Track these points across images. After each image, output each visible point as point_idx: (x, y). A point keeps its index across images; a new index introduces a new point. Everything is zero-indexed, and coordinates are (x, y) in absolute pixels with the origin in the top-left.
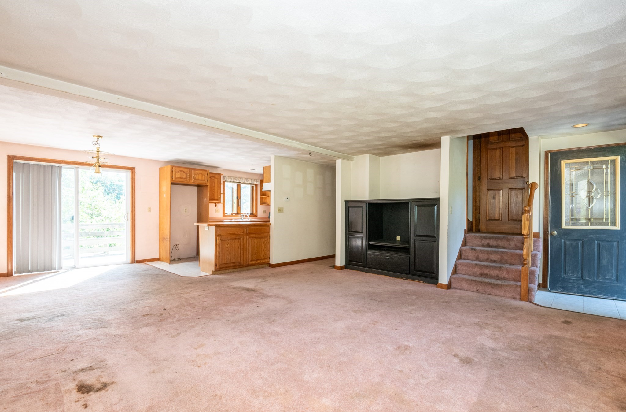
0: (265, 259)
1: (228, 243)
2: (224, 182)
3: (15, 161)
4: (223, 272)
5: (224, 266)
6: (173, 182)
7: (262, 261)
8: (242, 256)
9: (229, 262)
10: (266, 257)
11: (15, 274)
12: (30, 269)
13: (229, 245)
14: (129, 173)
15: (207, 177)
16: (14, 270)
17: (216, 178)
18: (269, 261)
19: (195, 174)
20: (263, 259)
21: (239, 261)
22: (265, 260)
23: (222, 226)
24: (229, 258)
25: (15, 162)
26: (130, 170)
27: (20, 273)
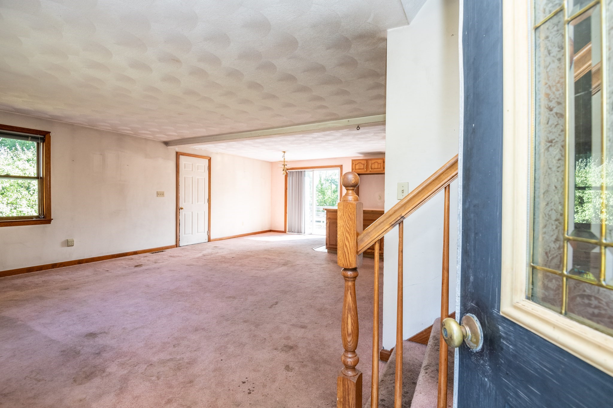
11: (287, 232)
12: (293, 231)
19: (371, 164)
25: (288, 171)
26: (339, 167)
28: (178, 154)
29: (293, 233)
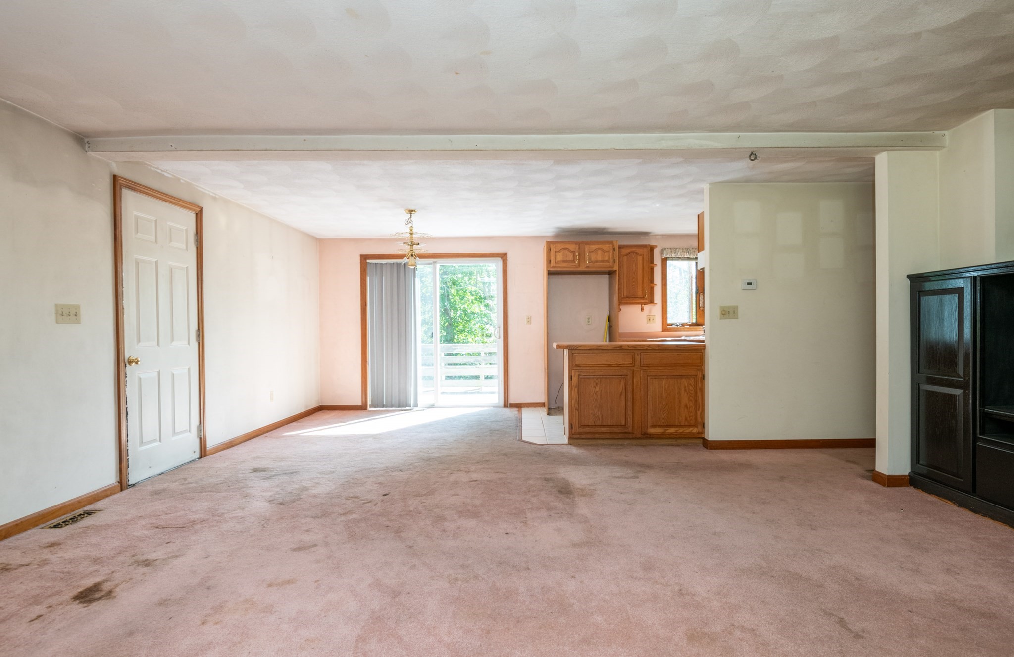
0: (690, 426)
1: (597, 384)
2: (664, 261)
3: (368, 261)
4: (590, 443)
5: (587, 430)
6: (551, 269)
7: (681, 431)
8: (630, 413)
9: (599, 423)
10: (692, 422)
11: (370, 407)
12: (384, 403)
13: (597, 389)
14: (499, 262)
15: (613, 254)
16: (369, 403)
17: (640, 255)
18: (703, 432)
19: (590, 252)
20: (685, 426)
21: (623, 423)
22: (691, 429)
23: (581, 348)
24: (600, 416)
25: (369, 263)
26: (500, 257)
27: (375, 407)
28: (117, 184)
29: (384, 409)
